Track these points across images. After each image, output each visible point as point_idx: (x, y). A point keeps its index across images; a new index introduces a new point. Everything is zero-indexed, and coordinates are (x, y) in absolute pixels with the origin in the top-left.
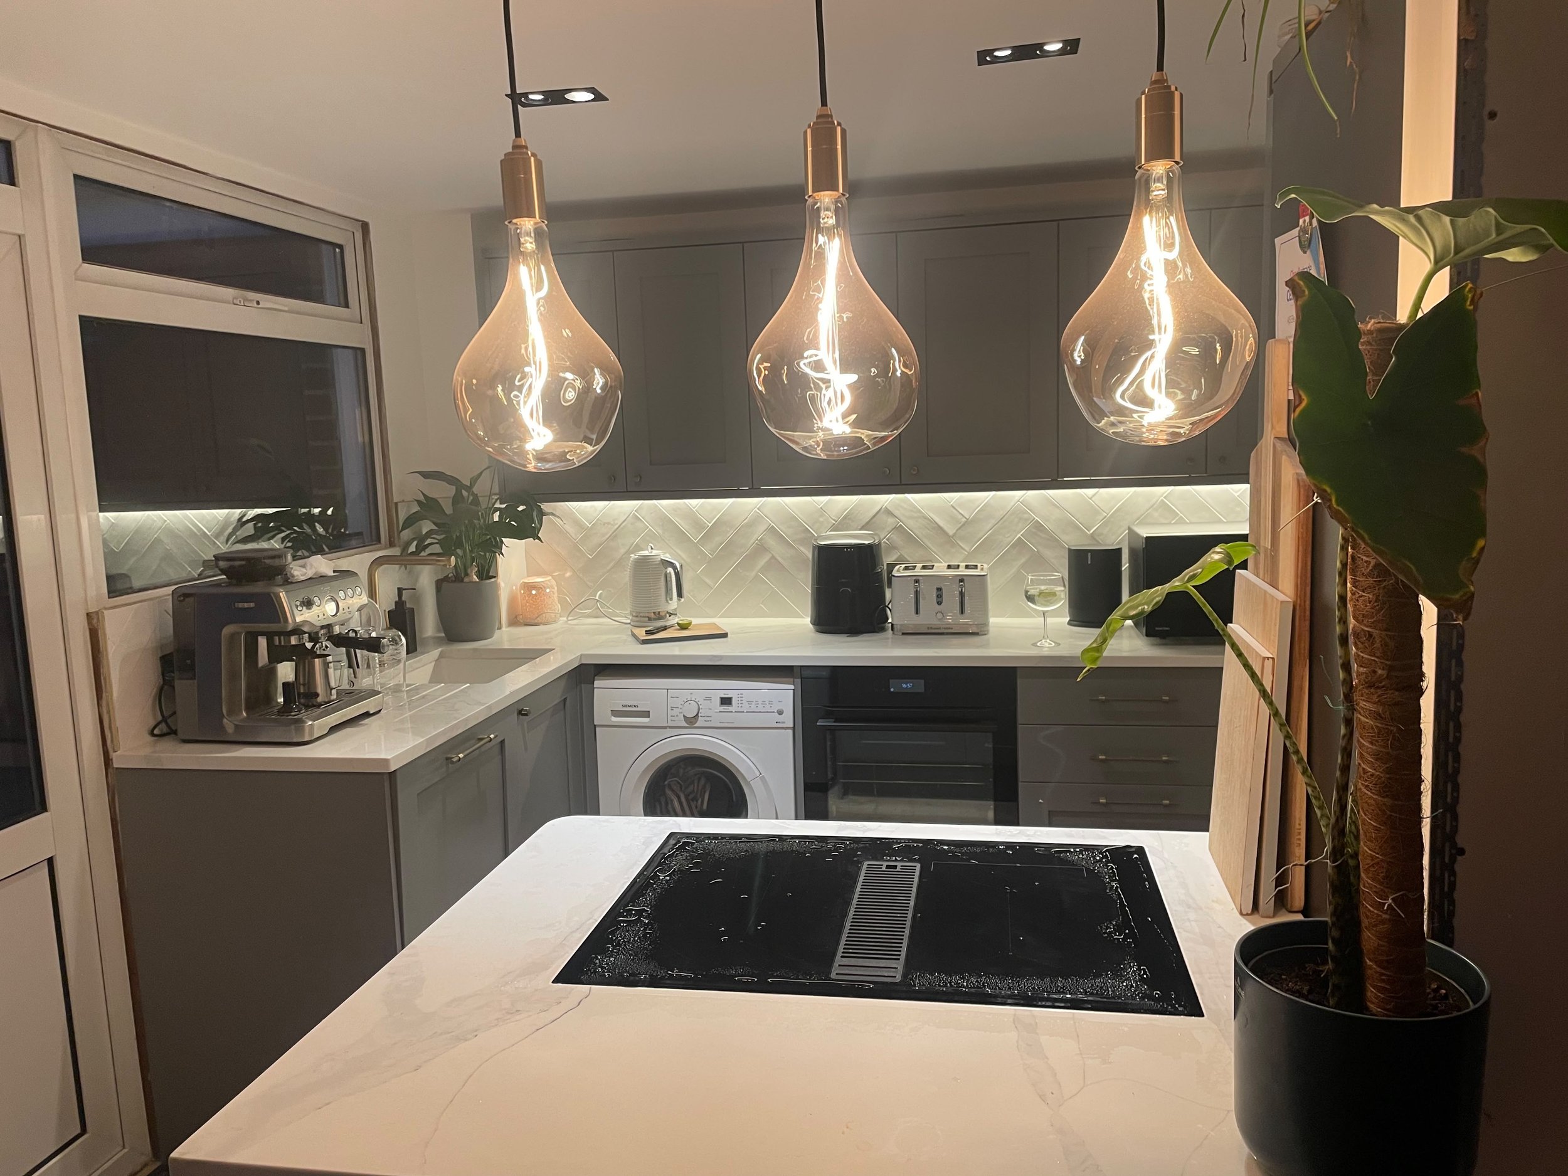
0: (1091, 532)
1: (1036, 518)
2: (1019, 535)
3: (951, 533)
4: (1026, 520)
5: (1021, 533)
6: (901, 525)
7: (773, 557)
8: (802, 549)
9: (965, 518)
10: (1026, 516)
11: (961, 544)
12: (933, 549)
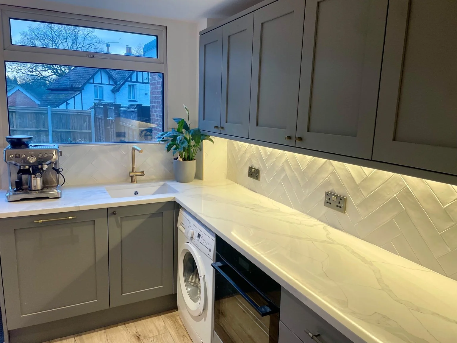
0: (445, 207)
1: (408, 186)
2: (395, 195)
3: (358, 182)
4: (401, 186)
5: (396, 194)
6: (335, 171)
7: (286, 175)
8: (296, 173)
9: (366, 175)
10: (401, 183)
11: (362, 191)
12: (348, 189)
